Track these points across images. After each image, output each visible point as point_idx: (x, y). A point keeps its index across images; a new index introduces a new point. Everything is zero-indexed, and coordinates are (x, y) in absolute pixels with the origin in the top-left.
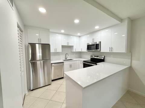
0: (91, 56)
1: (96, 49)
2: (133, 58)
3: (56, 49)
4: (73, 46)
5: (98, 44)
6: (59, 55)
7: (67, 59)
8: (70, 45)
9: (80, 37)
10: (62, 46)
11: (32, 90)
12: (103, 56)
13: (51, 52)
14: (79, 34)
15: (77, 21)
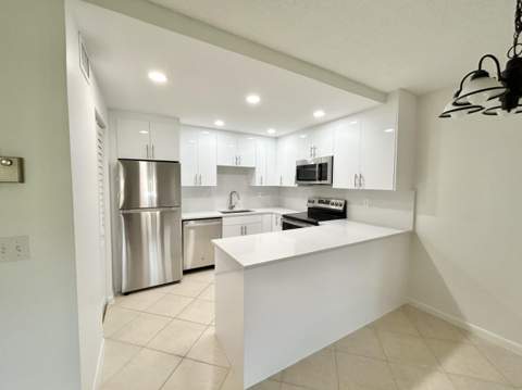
0: (309, 201)
1: (320, 179)
2: (420, 207)
3: (198, 178)
4: (253, 169)
5: (326, 164)
6: (209, 195)
7: (235, 209)
8: (244, 164)
9: (277, 138)
10: (218, 167)
11: (126, 294)
12: (343, 202)
13: (183, 184)
14: (271, 132)
15: (253, 99)
